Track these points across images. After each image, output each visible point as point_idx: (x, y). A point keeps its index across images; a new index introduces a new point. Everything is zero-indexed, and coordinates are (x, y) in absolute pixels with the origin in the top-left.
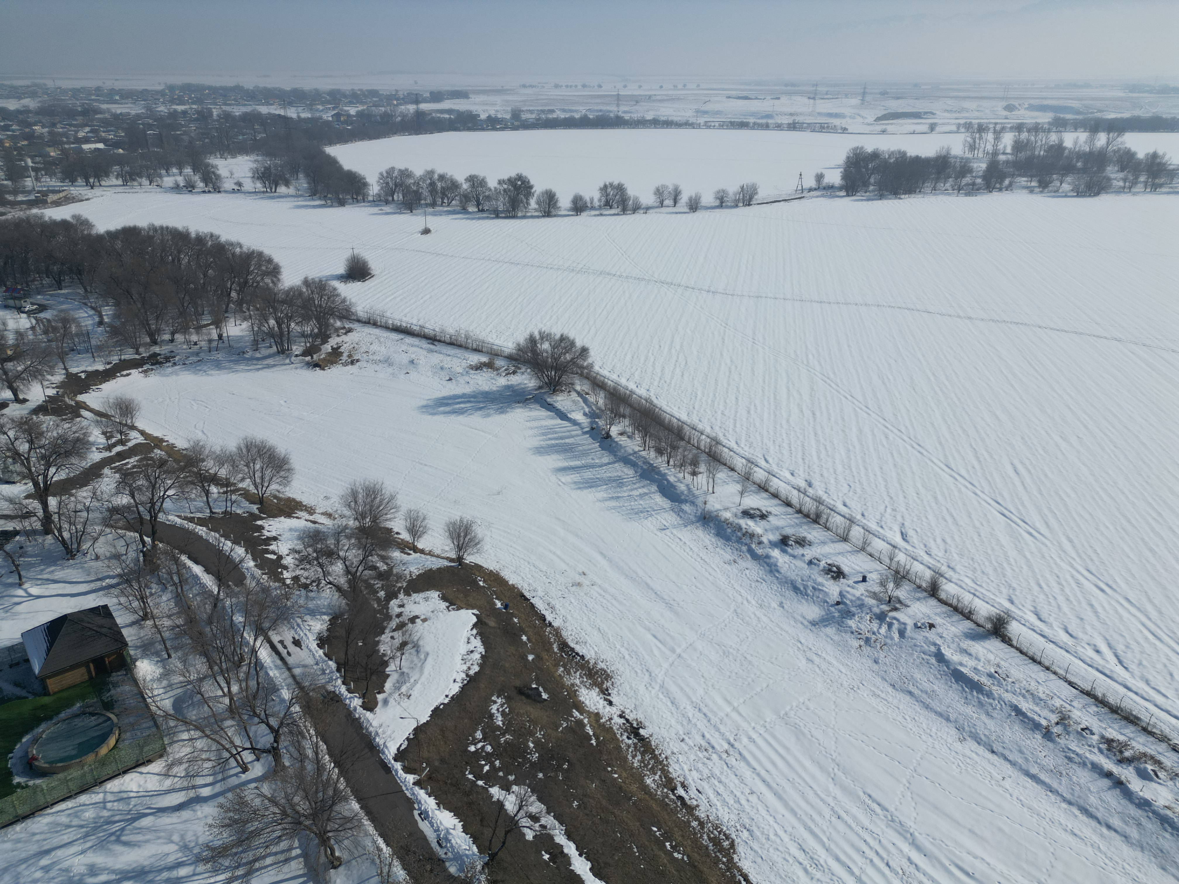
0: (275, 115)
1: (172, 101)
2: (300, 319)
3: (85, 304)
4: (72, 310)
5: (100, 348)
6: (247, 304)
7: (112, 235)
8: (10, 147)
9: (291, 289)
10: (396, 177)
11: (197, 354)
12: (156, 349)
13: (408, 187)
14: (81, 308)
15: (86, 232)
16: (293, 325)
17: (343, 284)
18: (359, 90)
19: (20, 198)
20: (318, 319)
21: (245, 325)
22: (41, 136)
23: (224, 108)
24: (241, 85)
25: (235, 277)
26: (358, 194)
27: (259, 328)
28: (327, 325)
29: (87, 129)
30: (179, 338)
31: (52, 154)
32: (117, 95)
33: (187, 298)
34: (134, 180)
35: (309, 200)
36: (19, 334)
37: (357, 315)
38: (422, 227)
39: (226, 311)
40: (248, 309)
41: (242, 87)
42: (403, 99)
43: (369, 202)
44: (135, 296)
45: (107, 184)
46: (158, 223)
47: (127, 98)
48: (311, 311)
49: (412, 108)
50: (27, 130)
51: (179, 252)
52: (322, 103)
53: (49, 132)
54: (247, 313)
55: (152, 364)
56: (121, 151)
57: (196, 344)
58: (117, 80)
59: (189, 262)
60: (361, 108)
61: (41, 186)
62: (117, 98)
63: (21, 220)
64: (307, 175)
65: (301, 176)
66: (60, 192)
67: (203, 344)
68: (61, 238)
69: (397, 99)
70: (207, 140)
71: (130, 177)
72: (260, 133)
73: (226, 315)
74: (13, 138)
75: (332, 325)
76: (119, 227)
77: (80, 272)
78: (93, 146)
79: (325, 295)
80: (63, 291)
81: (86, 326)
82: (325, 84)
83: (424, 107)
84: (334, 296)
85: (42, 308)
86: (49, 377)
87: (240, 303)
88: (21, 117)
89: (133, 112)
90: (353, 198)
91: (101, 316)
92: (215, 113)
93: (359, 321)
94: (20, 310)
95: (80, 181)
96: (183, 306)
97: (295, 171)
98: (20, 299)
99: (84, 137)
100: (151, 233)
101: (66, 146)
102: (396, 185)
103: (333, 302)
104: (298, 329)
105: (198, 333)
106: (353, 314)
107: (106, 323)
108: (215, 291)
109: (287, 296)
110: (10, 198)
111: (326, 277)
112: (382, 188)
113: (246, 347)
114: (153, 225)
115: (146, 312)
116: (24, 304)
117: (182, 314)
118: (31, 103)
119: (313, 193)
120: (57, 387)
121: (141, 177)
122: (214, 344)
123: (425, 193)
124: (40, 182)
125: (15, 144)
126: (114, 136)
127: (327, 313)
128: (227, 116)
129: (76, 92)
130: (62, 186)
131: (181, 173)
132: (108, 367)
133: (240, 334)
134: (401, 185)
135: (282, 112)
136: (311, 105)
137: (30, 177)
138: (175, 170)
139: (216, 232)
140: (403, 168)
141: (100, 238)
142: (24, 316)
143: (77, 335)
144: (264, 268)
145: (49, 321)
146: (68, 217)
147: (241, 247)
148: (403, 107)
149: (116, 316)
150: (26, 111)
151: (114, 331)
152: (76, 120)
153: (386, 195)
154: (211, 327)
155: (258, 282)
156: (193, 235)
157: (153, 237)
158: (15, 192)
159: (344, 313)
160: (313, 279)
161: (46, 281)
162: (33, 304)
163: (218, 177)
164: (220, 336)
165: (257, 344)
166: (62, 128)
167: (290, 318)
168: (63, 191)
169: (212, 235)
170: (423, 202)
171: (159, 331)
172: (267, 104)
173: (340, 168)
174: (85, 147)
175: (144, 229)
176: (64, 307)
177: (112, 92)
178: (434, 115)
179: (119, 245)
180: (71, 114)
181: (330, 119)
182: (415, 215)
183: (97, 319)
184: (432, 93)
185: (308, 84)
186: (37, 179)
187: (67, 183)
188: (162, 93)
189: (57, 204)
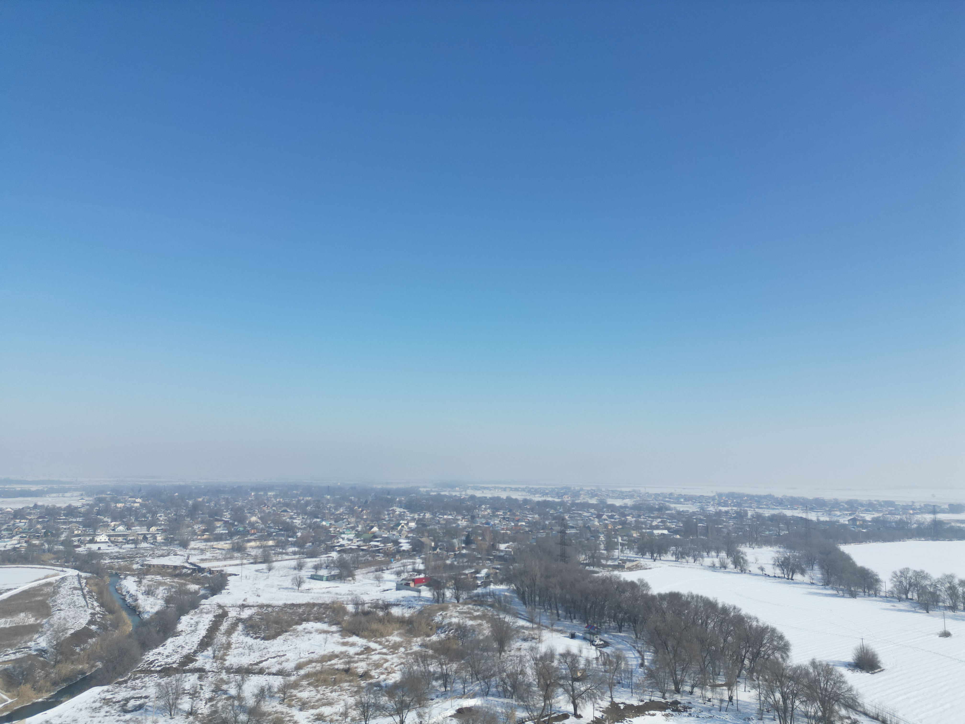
0: (797, 517)
1: (719, 504)
2: (805, 699)
3: (634, 647)
4: (625, 650)
5: (638, 686)
6: (757, 673)
7: (662, 597)
8: (611, 529)
9: (799, 667)
10: (911, 578)
11: (709, 710)
12: (678, 697)
13: (924, 588)
14: (631, 650)
15: (645, 592)
16: (797, 703)
17: (850, 672)
18: (875, 501)
19: (610, 563)
20: (823, 703)
21: (754, 693)
22: (630, 524)
23: (757, 510)
24: (772, 494)
25: (749, 647)
26: (870, 588)
27: (766, 698)
28: (832, 711)
29: (659, 520)
30: (697, 691)
31: (634, 535)
32: (682, 498)
33: (708, 657)
34: (684, 558)
35: (822, 589)
36: (588, 662)
37: (863, 708)
38: (941, 629)
39: (739, 676)
40: (758, 678)
41: (773, 496)
42: (920, 509)
43: (881, 597)
44: (670, 648)
45: (665, 559)
46: (695, 592)
47: (689, 500)
48: (817, 692)
49: (928, 518)
50: (623, 519)
51: (708, 618)
52: (840, 510)
53: (635, 521)
54: (757, 682)
55: (673, 711)
56: (678, 537)
57: (709, 700)
58: (684, 489)
59: (714, 627)
60: (876, 515)
61: (623, 556)
62: (682, 500)
63: (607, 578)
64: (822, 567)
65: (816, 567)
66: (633, 561)
67: (716, 702)
68: (628, 594)
69: (913, 509)
70: (740, 533)
71: (681, 555)
72: (783, 530)
73: (738, 680)
74: (614, 523)
75: (837, 712)
76: (667, 592)
77: (635, 622)
78: (660, 532)
79: (832, 679)
80: (621, 634)
81: (632, 665)
82: (843, 496)
83: (941, 517)
84: (840, 682)
85: (606, 644)
86: (599, 701)
87: (751, 671)
88: (622, 510)
89: (691, 511)
90: (865, 592)
91: (643, 659)
92: (750, 514)
93: (866, 714)
94: (592, 642)
95: (648, 555)
96: (704, 663)
97: (811, 562)
98: (594, 634)
99: (656, 525)
100: (689, 599)
101: (644, 531)
102: (910, 585)
103: (839, 688)
104: (802, 708)
105: (712, 691)
106: (859, 705)
107: (646, 666)
108: (732, 656)
109: (794, 673)
110: (603, 562)
111: (833, 662)
112: (895, 586)
113: (752, 714)
114: (691, 593)
115: (675, 663)
116: (595, 639)
117: (703, 671)
118: (629, 502)
119: (826, 583)
120: (603, 711)
121: (689, 556)
122: (725, 705)
123: (944, 595)
124: (623, 553)
125: (614, 527)
126: (676, 526)
127: (832, 698)
128: (759, 517)
129: (657, 495)
130: (636, 558)
131: (717, 556)
132: (641, 704)
133: (748, 700)
134: (916, 585)
135: (804, 516)
136: (830, 511)
137: (618, 549)
138: (713, 554)
139: (738, 606)
140: (918, 569)
141: (653, 597)
142: (594, 648)
143: (624, 671)
144: (775, 643)
145: (608, 655)
146: (636, 581)
147: (757, 621)
148: (919, 516)
149: (654, 662)
150: (626, 507)
151: (650, 675)
152: (654, 514)
153: (900, 592)
154: (725, 688)
155: (769, 655)
156: (720, 606)
157: (689, 603)
158: (607, 559)
159: (850, 702)
160: (820, 662)
161: (613, 624)
162: (601, 640)
163: (745, 562)
164: (731, 698)
165: (762, 714)
166: (644, 518)
167: (795, 695)
168: (636, 561)
169: (735, 608)
170: (941, 604)
171: (682, 681)
172: (792, 508)
173: (853, 564)
174: (656, 532)
175: (685, 596)
176: (620, 646)
177: (680, 496)
178: (953, 524)
179: (665, 605)
180: (651, 509)
181: (847, 523)
182: (932, 616)
183: (640, 661)
184: (950, 505)
185: (828, 495)
186: (622, 551)
187: (640, 555)
188: (713, 498)
189: (630, 569)
